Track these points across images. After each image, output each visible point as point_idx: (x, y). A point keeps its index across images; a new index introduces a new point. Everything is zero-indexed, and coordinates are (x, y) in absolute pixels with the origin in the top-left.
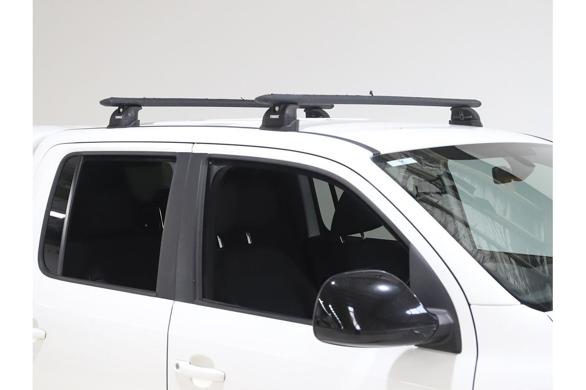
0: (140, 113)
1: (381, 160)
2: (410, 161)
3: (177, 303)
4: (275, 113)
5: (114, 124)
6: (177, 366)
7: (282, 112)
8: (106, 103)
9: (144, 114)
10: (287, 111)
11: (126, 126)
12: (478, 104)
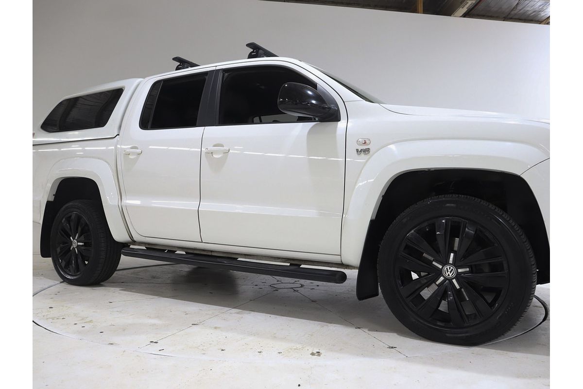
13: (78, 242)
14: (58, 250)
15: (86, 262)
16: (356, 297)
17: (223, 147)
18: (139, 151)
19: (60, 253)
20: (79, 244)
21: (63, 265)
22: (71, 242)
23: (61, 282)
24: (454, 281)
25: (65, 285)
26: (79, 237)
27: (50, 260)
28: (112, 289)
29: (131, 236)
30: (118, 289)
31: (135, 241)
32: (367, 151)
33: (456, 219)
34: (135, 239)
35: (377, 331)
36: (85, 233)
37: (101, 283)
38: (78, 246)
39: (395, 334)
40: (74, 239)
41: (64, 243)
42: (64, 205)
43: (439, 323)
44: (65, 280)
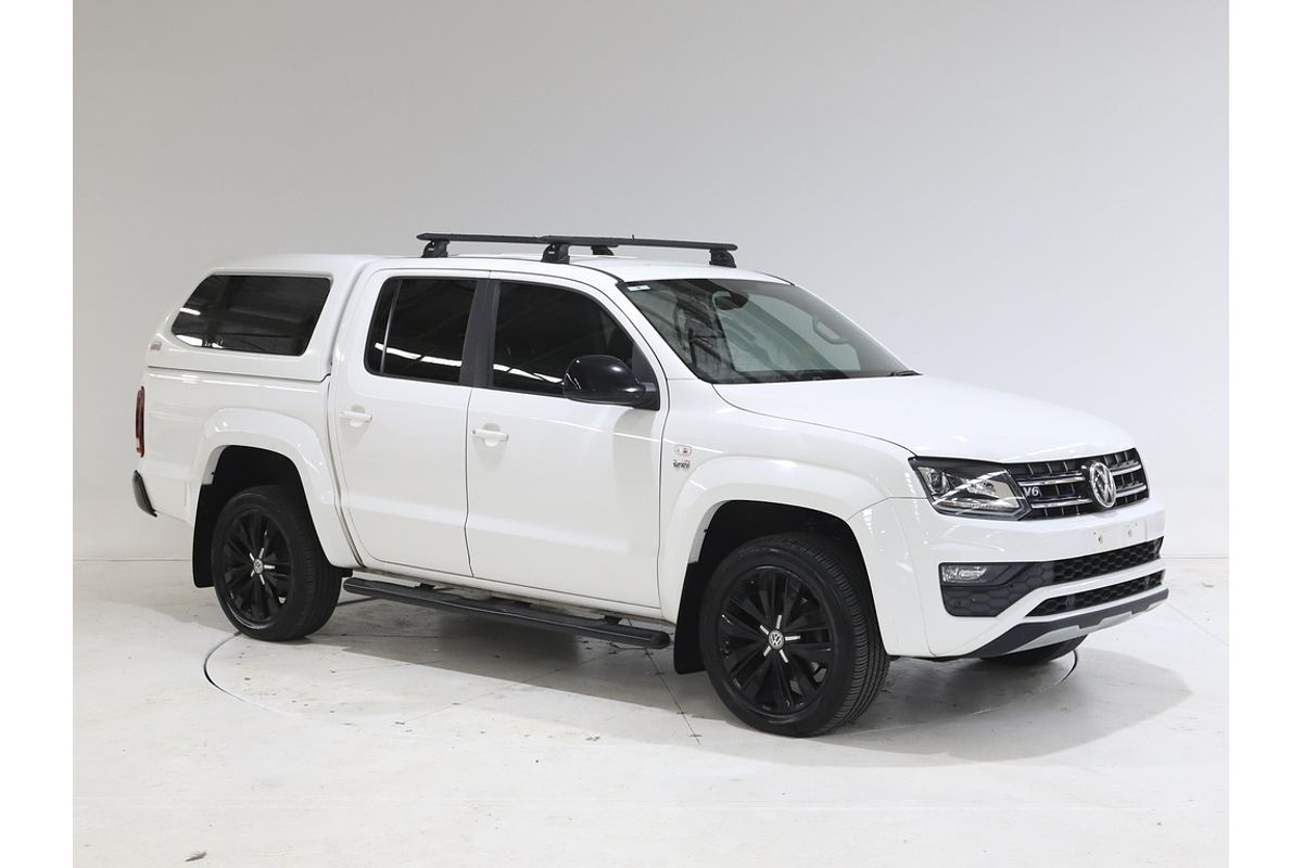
0: (448, 246)
1: (622, 286)
2: (646, 287)
3: (474, 389)
4: (552, 250)
5: (427, 254)
6: (474, 432)
7: (557, 250)
8: (421, 237)
9: (452, 246)
10: (561, 249)
11: (437, 257)
12: (734, 248)
13: (264, 563)
14: (228, 577)
15: (282, 600)
16: (673, 668)
17: (499, 430)
18: (366, 416)
19: (230, 583)
20: (266, 567)
21: (239, 602)
22: (252, 563)
23: (236, 635)
24: (781, 652)
25: (243, 640)
26: (266, 555)
27: (211, 591)
28: (329, 648)
29: (359, 560)
30: (340, 648)
31: (365, 567)
32: (685, 465)
33: (782, 570)
34: (365, 564)
35: (703, 717)
36: (276, 549)
37: (308, 637)
38: (265, 571)
39: (724, 722)
40: (256, 557)
41: (237, 565)
42: (234, 494)
43: (764, 707)
44: (243, 630)
